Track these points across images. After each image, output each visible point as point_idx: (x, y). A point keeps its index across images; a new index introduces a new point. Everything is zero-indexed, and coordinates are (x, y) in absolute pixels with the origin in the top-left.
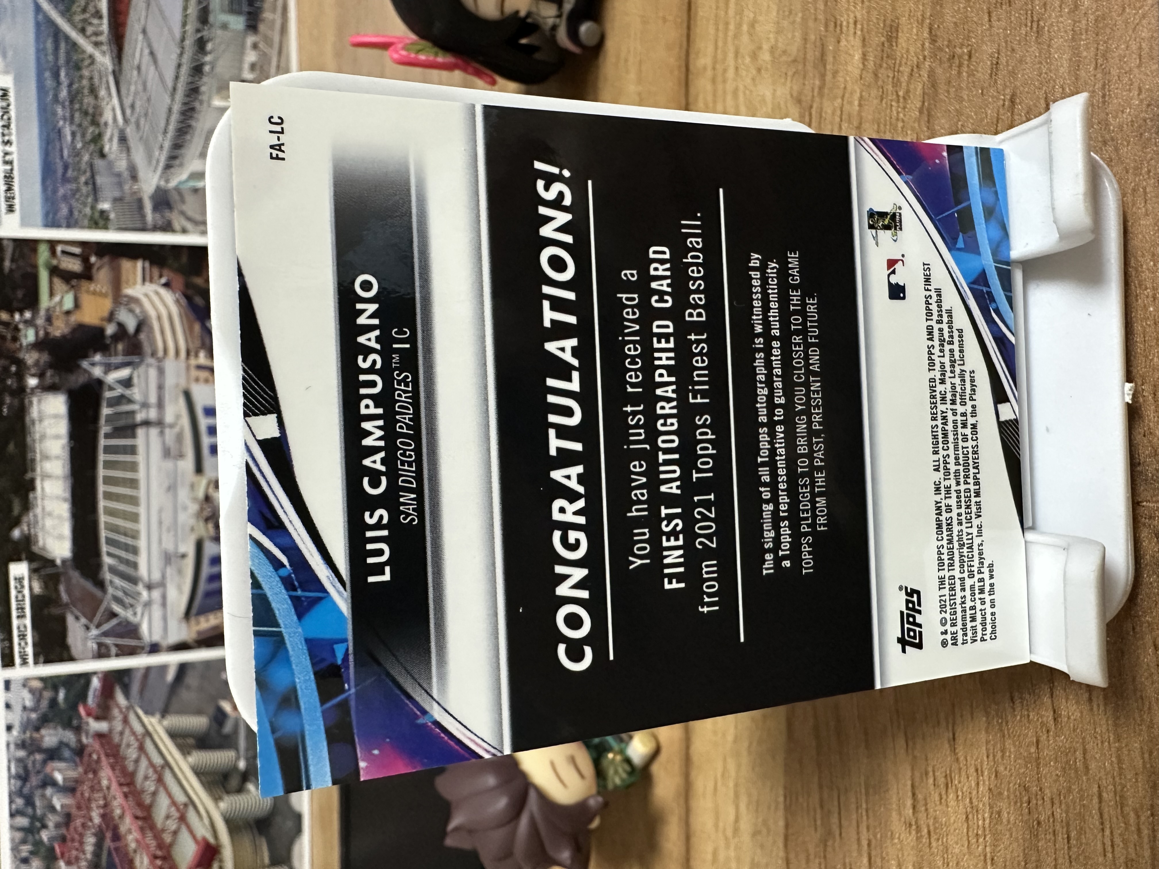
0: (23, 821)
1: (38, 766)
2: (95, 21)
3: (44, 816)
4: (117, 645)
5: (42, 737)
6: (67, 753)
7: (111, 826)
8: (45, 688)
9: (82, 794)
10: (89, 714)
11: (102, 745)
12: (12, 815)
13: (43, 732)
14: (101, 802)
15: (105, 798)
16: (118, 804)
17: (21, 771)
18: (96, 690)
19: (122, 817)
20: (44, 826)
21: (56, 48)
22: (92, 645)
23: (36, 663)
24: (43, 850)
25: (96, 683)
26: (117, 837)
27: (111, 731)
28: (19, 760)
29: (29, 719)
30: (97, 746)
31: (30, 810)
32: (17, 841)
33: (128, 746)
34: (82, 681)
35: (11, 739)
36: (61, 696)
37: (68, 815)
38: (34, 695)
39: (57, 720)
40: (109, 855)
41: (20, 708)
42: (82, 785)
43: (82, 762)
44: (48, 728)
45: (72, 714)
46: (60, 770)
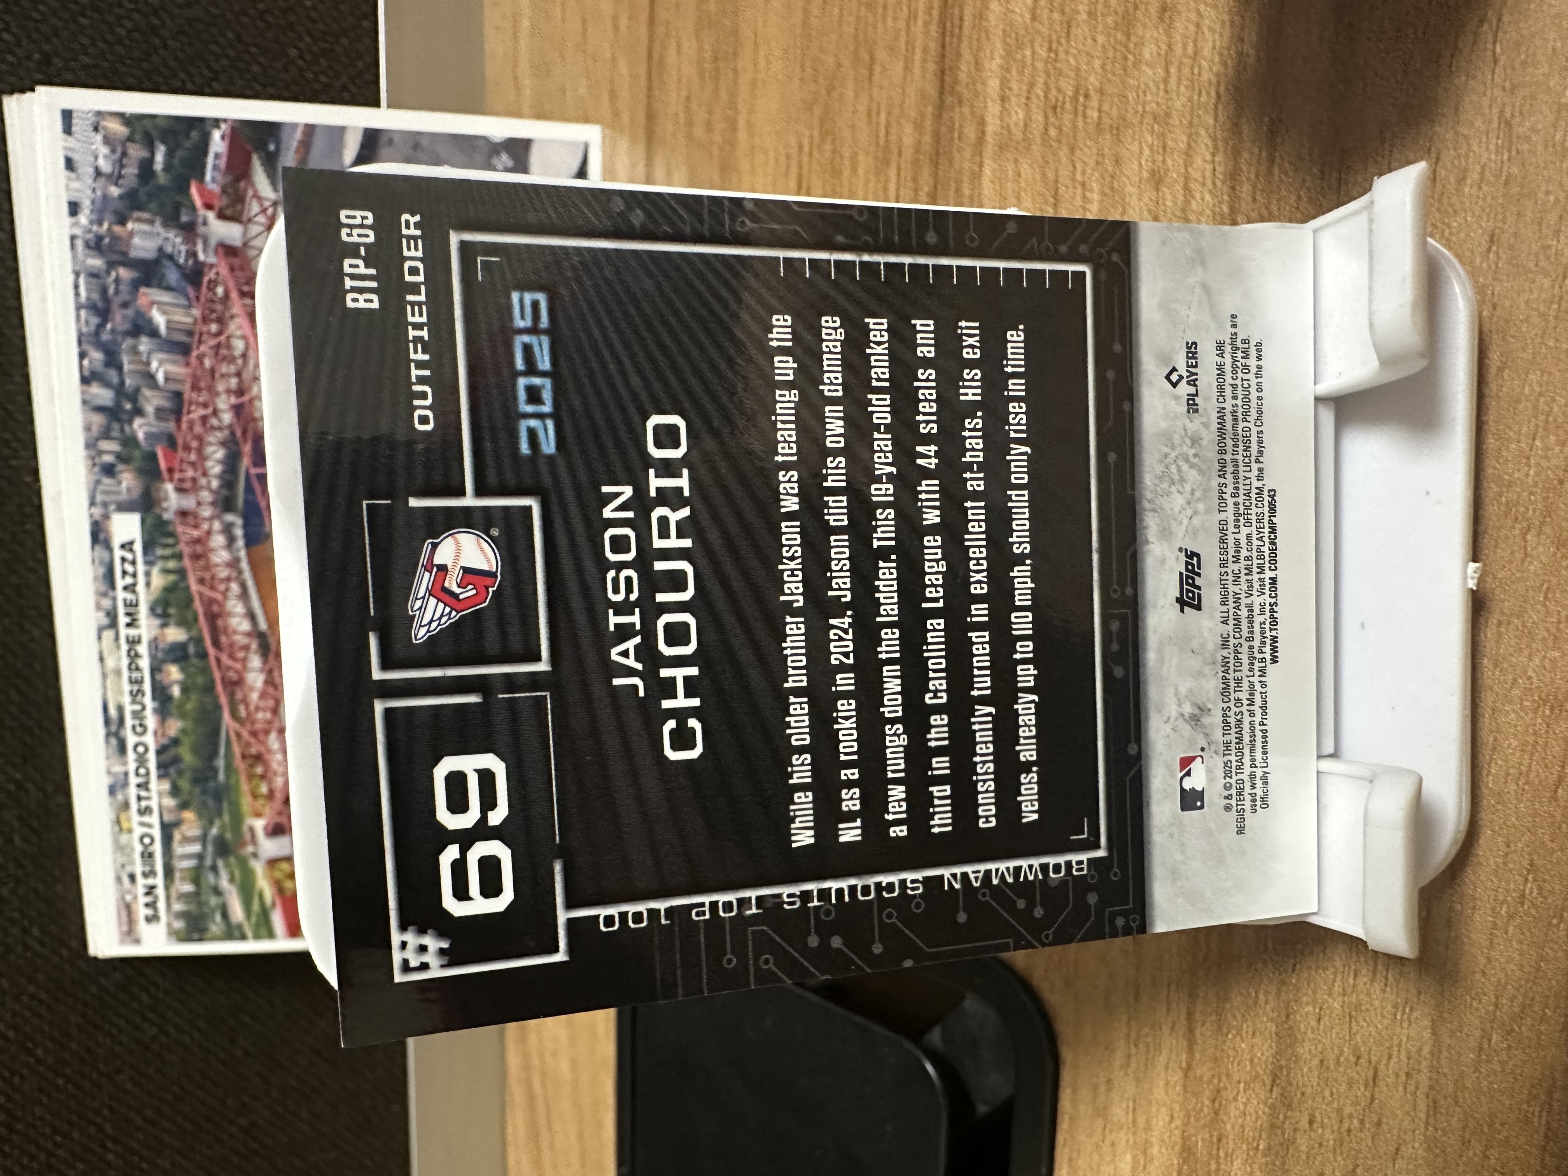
0: (103, 395)
1: (123, 287)
3: (137, 390)
5: (131, 234)
6: (172, 276)
7: (250, 435)
8: (130, 139)
9: (200, 358)
10: (209, 207)
11: (232, 269)
12: (85, 380)
13: (130, 226)
14: (233, 382)
15: (238, 374)
17: (96, 296)
18: (217, 156)
20: (138, 411)
24: (137, 454)
25: (218, 143)
26: (261, 456)
27: (246, 244)
28: (93, 275)
29: (106, 197)
30: (224, 271)
31: (112, 375)
32: (95, 429)
34: (194, 135)
35: (77, 231)
36: (159, 158)
37: (178, 396)
38: (113, 151)
39: (153, 206)
40: (249, 489)
41: (91, 170)
42: (200, 342)
43: (198, 299)
44: (139, 220)
45: (179, 198)
46: (162, 308)
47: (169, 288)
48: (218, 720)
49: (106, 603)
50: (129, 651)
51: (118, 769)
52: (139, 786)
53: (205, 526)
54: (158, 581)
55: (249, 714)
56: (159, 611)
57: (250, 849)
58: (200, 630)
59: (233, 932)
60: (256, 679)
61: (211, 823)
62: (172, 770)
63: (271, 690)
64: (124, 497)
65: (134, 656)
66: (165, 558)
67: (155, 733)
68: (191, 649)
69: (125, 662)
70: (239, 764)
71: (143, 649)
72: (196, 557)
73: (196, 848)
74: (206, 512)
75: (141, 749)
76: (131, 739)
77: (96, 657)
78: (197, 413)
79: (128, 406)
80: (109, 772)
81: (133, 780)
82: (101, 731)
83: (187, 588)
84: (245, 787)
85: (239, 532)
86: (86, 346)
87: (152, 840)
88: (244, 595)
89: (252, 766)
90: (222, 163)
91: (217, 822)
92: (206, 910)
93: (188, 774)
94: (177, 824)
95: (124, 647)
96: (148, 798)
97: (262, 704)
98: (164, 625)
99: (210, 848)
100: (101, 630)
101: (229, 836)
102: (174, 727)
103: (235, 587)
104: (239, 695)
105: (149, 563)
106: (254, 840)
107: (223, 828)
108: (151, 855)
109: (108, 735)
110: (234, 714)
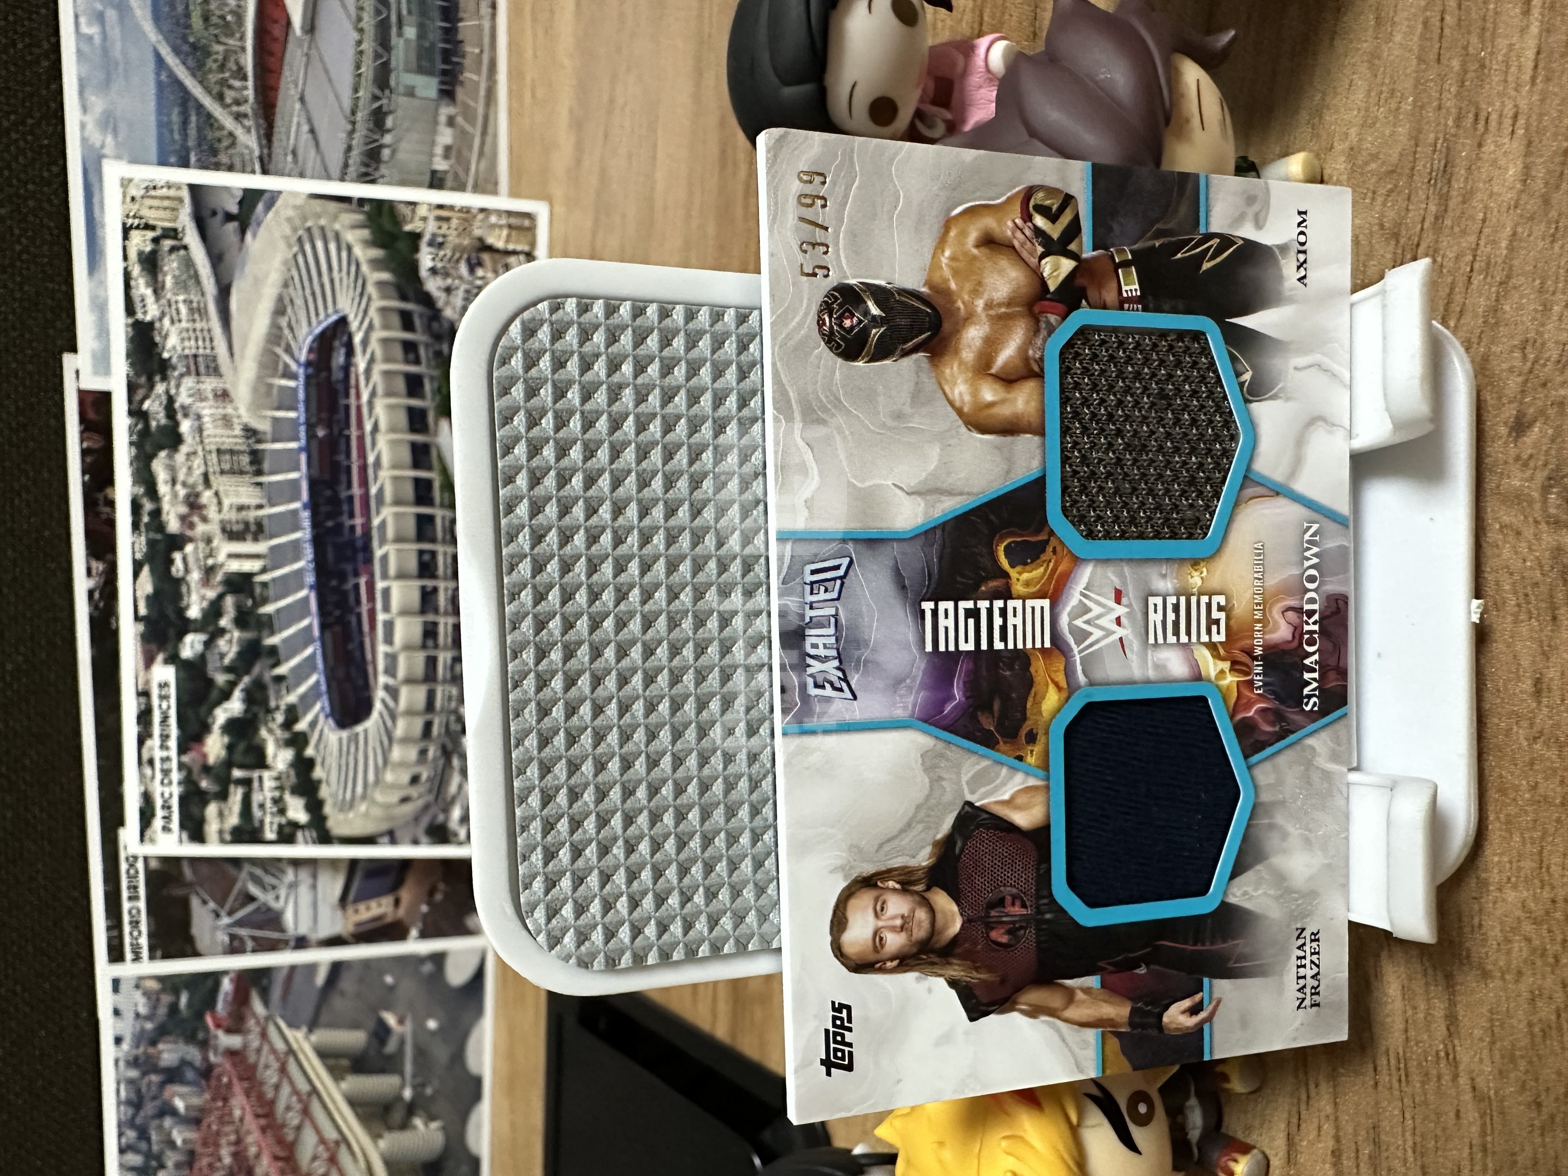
0: (134, 1159)
1: (154, 1087)
2: (237, 84)
3: (162, 1153)
4: (254, 938)
5: (160, 1052)
6: (190, 1075)
7: (244, 1168)
8: (163, 990)
9: (209, 1126)
10: (218, 1026)
11: (234, 1065)
12: (120, 1150)
13: (161, 1046)
14: (233, 1138)
15: (237, 1132)
16: (253, 1139)
17: (133, 1096)
18: (226, 994)
19: (258, 1156)
20: (162, 1166)
21: (185, 123)
22: (223, 938)
23: (152, 957)
25: (226, 985)
27: (245, 1046)
28: (130, 1082)
29: (143, 1031)
30: (228, 1066)
31: (143, 1145)
33: (267, 1067)
34: (210, 982)
36: (184, 999)
37: (191, 1153)
38: (149, 998)
39: (178, 1032)
41: (131, 1015)
42: (209, 1115)
43: (208, 1087)
44: (167, 1042)
45: (197, 1024)
46: (182, 1096)
47: (187, 1083)
78: (205, 1161)
79: (154, 1164)
86: (124, 1129)
90: (230, 998)
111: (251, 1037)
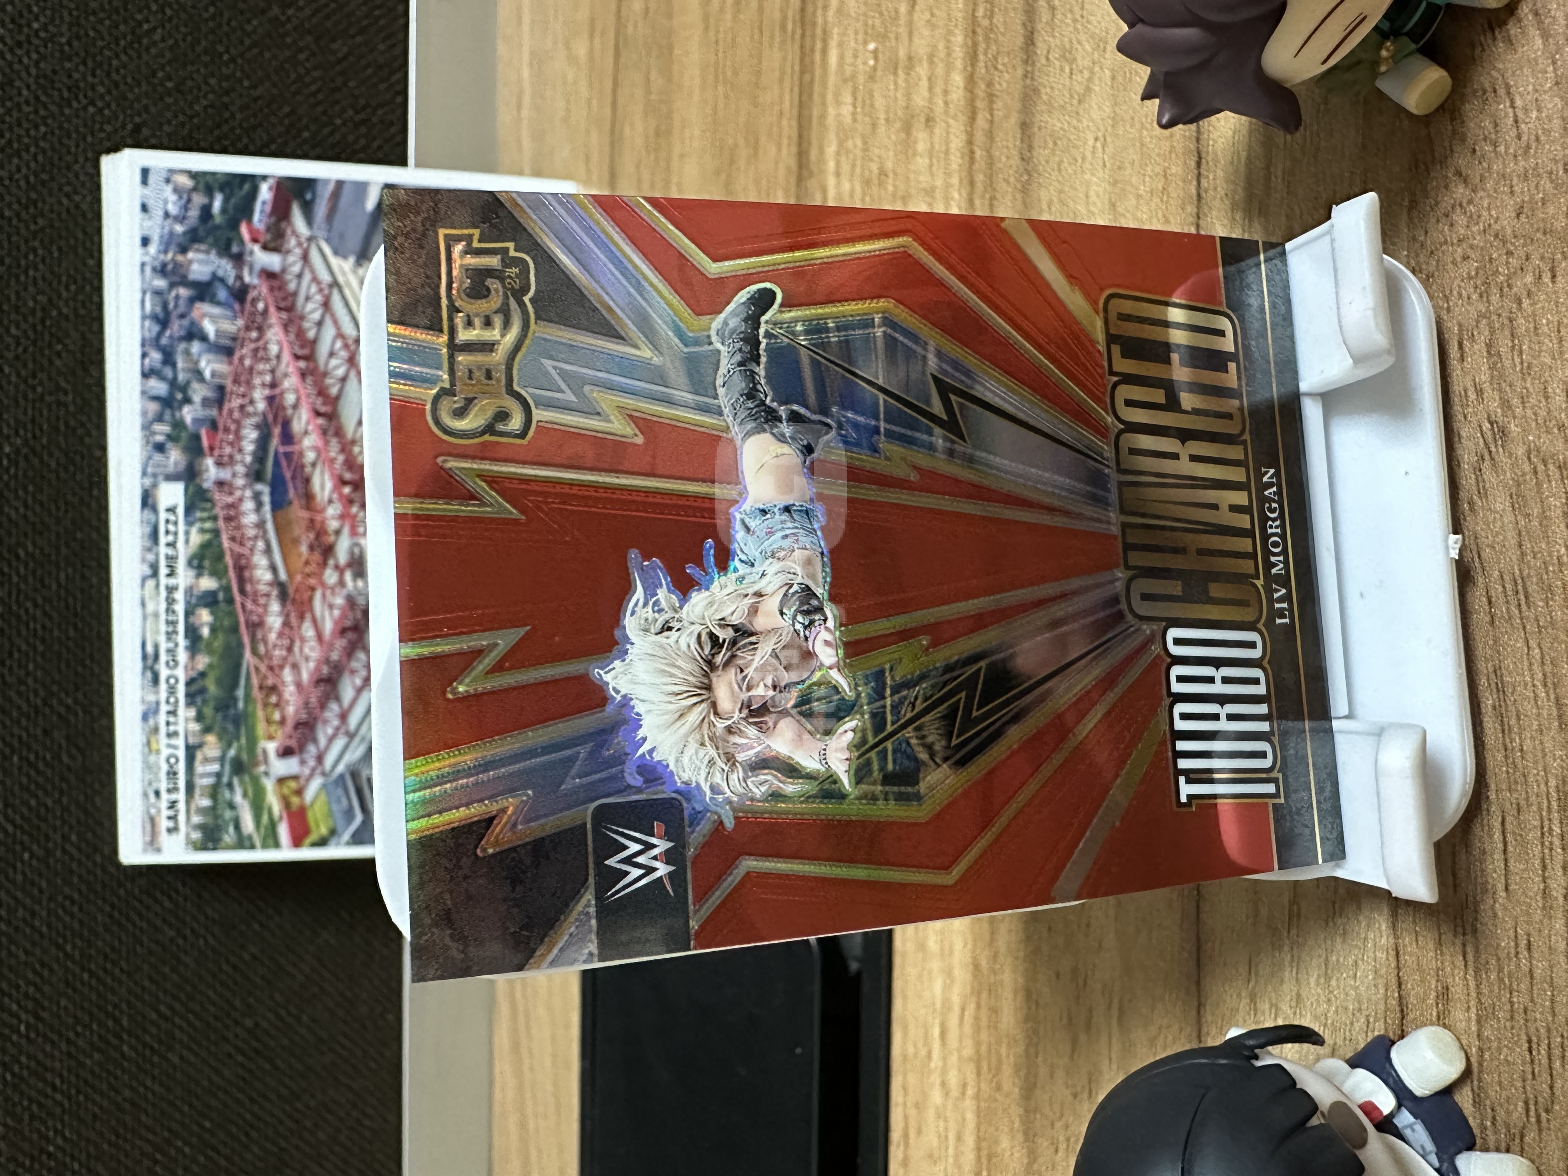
0: (159, 387)
1: (182, 302)
3: (188, 383)
5: (190, 262)
6: (222, 294)
7: (280, 420)
8: (195, 189)
9: (241, 359)
10: (255, 240)
11: (271, 289)
12: (146, 375)
13: (191, 255)
14: (268, 378)
15: (273, 371)
16: (291, 382)
17: (158, 309)
18: (264, 203)
19: (295, 407)
20: (187, 400)
24: (184, 435)
25: (265, 193)
26: (288, 437)
27: (284, 270)
28: (157, 293)
29: (171, 234)
30: (264, 290)
31: (168, 372)
32: (150, 416)
33: (308, 299)
34: (247, 187)
35: (147, 259)
36: (217, 205)
37: (221, 389)
38: (180, 197)
39: (210, 240)
40: (277, 463)
41: (161, 213)
42: (242, 346)
43: (242, 312)
44: (198, 251)
45: (231, 234)
46: (213, 318)
47: (218, 303)
48: (241, 656)
49: (151, 557)
50: (167, 599)
51: (151, 698)
52: (169, 713)
53: (238, 493)
54: (196, 539)
55: (267, 651)
56: (195, 563)
57: (262, 768)
58: (229, 581)
59: (243, 843)
60: (274, 621)
61: (229, 745)
62: (199, 700)
63: (287, 631)
64: (171, 469)
65: (170, 601)
66: (203, 520)
67: (186, 667)
68: (221, 596)
69: (163, 606)
70: (256, 693)
71: (179, 596)
72: (228, 519)
73: (215, 767)
74: (240, 482)
75: (172, 681)
76: (164, 672)
77: (137, 602)
78: (236, 403)
79: (179, 396)
80: (143, 701)
81: (164, 708)
82: (139, 664)
83: (220, 545)
84: (260, 714)
85: (266, 499)
86: (147, 349)
87: (177, 760)
88: (268, 551)
89: (268, 696)
90: (268, 208)
91: (235, 745)
92: (220, 821)
93: (212, 704)
94: (200, 746)
95: (163, 593)
96: (175, 724)
97: (279, 643)
98: (199, 575)
99: (227, 768)
100: (144, 579)
101: (245, 757)
102: (203, 661)
103: (261, 545)
104: (259, 635)
105: (189, 524)
106: (266, 761)
107: (240, 749)
108: (175, 774)
109: (145, 668)
110: (255, 652)
111: (291, 259)
